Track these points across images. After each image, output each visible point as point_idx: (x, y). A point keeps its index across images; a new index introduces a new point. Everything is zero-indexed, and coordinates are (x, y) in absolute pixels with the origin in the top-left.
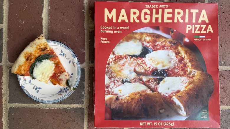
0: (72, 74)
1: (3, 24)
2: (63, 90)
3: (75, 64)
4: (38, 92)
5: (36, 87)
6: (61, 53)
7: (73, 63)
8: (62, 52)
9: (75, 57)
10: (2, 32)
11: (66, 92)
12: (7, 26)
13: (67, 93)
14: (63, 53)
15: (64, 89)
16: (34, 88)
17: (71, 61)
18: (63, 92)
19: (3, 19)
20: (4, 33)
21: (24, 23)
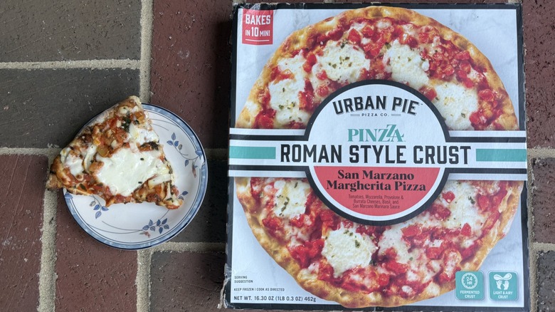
0: (185, 193)
1: (139, 59)
2: (155, 225)
3: (197, 170)
4: (98, 215)
5: (97, 204)
6: (172, 140)
7: (194, 168)
8: (174, 136)
9: (199, 155)
10: (139, 77)
11: (161, 230)
12: (148, 64)
13: (162, 233)
14: (174, 141)
15: (158, 223)
16: (91, 205)
17: (190, 162)
18: (153, 229)
19: (140, 48)
20: (141, 80)
21: (188, 58)
